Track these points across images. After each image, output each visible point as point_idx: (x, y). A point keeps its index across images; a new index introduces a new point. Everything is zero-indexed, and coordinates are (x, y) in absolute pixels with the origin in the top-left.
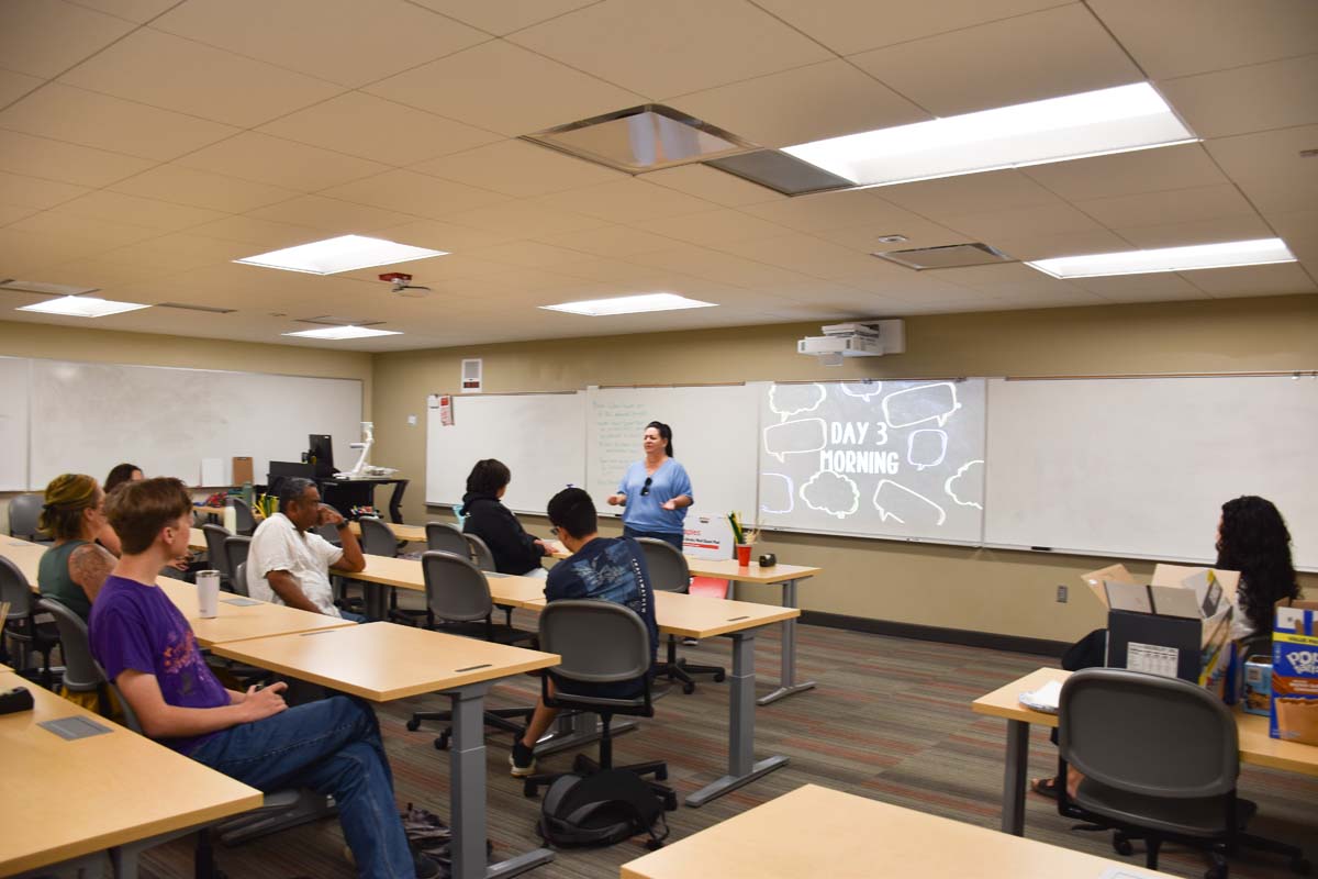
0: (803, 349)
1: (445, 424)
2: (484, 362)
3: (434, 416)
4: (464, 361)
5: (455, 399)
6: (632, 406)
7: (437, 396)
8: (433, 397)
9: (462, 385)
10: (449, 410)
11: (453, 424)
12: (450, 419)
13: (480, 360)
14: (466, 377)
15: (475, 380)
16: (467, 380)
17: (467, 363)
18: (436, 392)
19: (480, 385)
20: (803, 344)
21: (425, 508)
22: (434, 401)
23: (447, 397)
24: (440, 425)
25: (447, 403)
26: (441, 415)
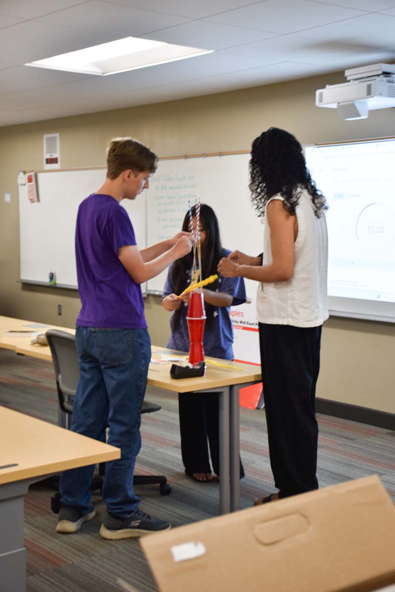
0: (321, 101)
1: (32, 201)
2: (61, 136)
3: (24, 192)
4: (46, 136)
5: (40, 176)
6: (184, 178)
7: (25, 173)
8: (21, 175)
9: (45, 161)
10: (34, 187)
11: (38, 200)
12: (36, 197)
13: (57, 135)
14: (47, 153)
15: (55, 156)
16: (48, 156)
17: (48, 139)
18: (24, 170)
19: (59, 160)
20: (321, 94)
21: (20, 285)
22: (22, 178)
23: (32, 174)
24: (29, 201)
25: (33, 179)
26: (29, 192)
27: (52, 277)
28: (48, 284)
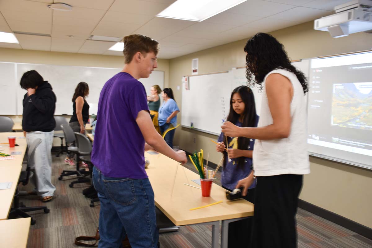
1: (187, 89)
2: (199, 59)
3: (184, 85)
4: (194, 60)
5: (190, 78)
7: (184, 77)
9: (192, 71)
10: (188, 83)
11: (189, 89)
13: (197, 59)
14: (194, 67)
15: (197, 68)
16: (193, 69)
18: (184, 75)
19: (198, 71)
21: (181, 127)
22: (184, 79)
23: (187, 77)
24: (185, 89)
25: (188, 80)
26: (186, 85)
27: (192, 124)
28: (189, 128)
